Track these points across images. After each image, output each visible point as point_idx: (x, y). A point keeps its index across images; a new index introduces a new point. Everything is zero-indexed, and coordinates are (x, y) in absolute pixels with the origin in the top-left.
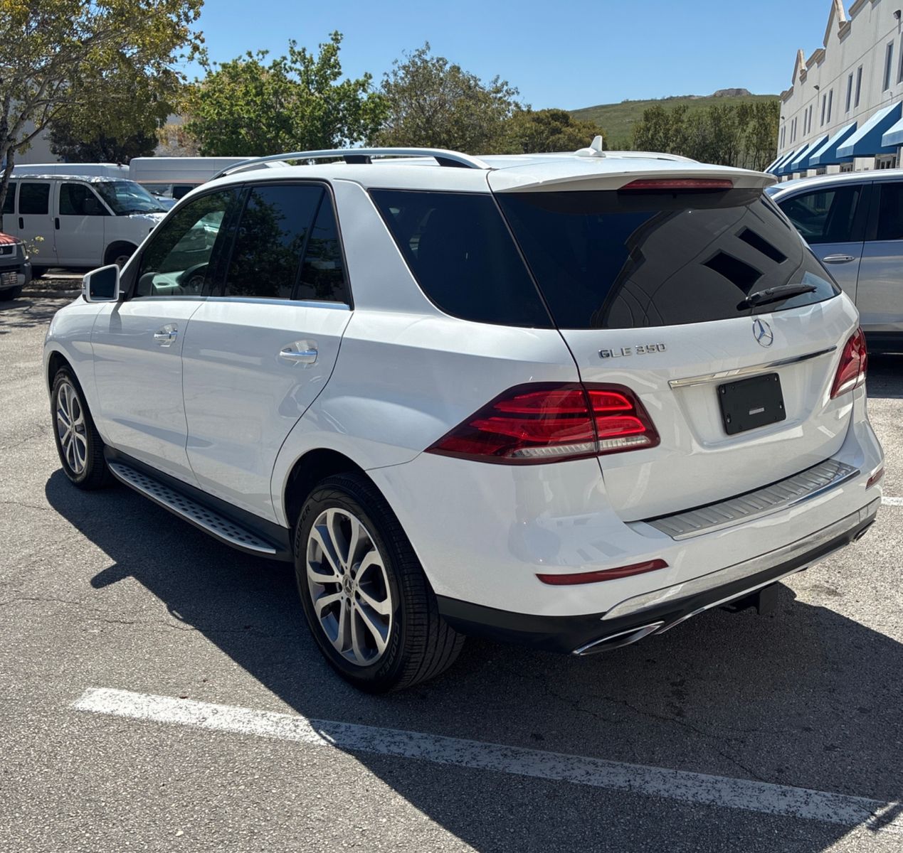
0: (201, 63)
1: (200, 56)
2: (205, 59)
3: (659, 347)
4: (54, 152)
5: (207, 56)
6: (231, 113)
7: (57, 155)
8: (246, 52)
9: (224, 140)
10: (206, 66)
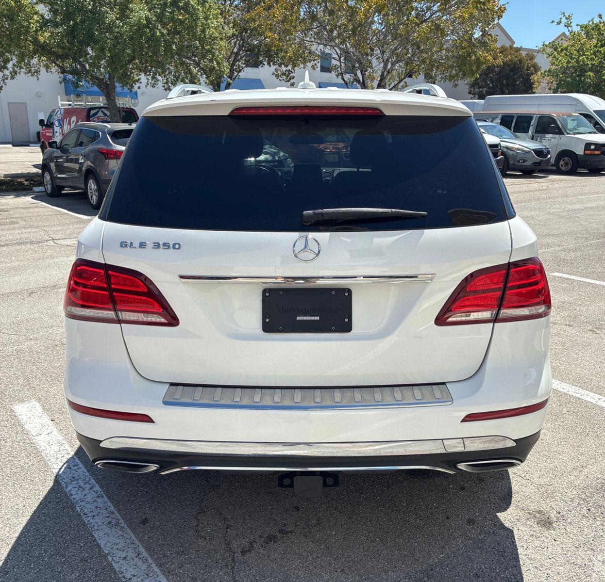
0: (566, 26)
1: (566, 21)
2: (569, 22)
3: (176, 246)
4: (470, 93)
5: (571, 20)
6: (578, 62)
7: (471, 95)
8: (598, 15)
9: (568, 81)
10: (569, 28)
